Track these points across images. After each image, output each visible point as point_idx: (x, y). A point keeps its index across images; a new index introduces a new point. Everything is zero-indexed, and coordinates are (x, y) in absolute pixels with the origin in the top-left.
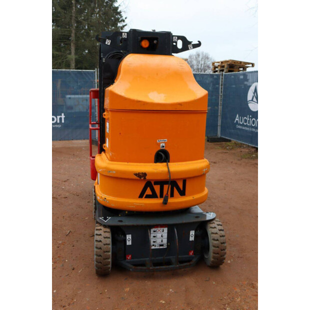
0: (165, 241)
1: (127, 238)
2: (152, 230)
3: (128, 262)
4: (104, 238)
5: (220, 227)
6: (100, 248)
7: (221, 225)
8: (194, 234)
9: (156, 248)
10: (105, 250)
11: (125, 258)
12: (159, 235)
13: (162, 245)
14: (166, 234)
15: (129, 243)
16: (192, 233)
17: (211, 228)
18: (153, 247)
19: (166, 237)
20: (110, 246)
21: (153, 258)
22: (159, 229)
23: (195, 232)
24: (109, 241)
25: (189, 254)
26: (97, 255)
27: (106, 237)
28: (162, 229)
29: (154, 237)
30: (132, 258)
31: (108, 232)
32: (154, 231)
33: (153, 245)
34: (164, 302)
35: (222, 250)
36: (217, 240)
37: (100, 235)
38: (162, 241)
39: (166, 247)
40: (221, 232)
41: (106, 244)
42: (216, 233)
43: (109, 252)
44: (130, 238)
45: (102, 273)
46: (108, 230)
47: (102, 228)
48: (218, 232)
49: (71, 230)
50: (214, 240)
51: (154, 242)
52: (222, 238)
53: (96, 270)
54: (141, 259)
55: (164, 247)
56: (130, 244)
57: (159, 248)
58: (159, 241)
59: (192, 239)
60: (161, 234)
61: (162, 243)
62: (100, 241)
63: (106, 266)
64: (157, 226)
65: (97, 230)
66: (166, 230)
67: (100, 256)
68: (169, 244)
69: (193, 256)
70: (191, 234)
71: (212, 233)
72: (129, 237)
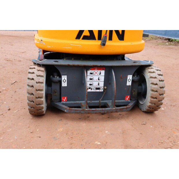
0: (102, 85)
1: (63, 79)
2: (89, 72)
3: (63, 104)
4: (37, 76)
5: (159, 72)
6: (32, 86)
7: (160, 71)
8: (131, 78)
9: (93, 91)
10: (38, 89)
11: (60, 100)
12: (96, 78)
13: (99, 89)
14: (103, 77)
15: (64, 84)
16: (130, 77)
17: (150, 72)
18: (89, 90)
19: (103, 80)
20: (44, 85)
21: (88, 102)
22: (96, 71)
23: (133, 77)
24: (43, 80)
26: (29, 93)
27: (39, 76)
28: (99, 71)
29: (91, 79)
30: (68, 100)
31: (42, 71)
32: (91, 73)
33: (90, 88)
34: (99, 143)
35: (160, 95)
36: (156, 84)
37: (33, 73)
38: (99, 84)
39: (102, 91)
40: (160, 76)
41: (39, 82)
42: (155, 78)
43: (42, 90)
44: (66, 79)
45: (37, 114)
46: (43, 69)
47: (36, 67)
48: (157, 76)
50: (152, 84)
51: (91, 85)
52: (161, 82)
53: (29, 109)
54: (77, 102)
55: (101, 91)
56: (66, 85)
57: (95, 91)
58: (95, 84)
59: (129, 83)
60: (98, 77)
61: (98, 87)
62: (33, 79)
63: (39, 106)
64: (93, 67)
65: (30, 68)
66: (103, 72)
67: (32, 94)
68: (105, 88)
69: (129, 101)
70: (128, 78)
71: (151, 77)
72: (64, 78)
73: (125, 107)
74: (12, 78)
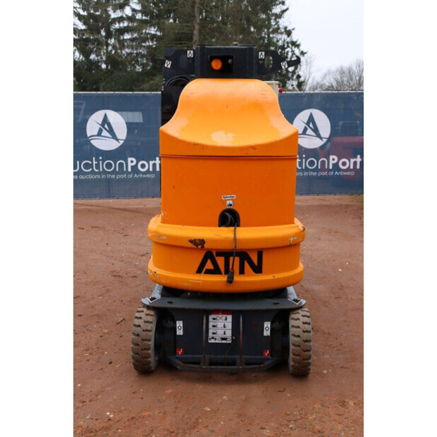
0: (229, 334)
1: (178, 325)
2: (211, 317)
3: (178, 358)
4: (145, 322)
5: (306, 319)
6: (138, 335)
7: (308, 317)
8: (269, 326)
9: (217, 341)
10: (144, 338)
11: (175, 353)
12: (220, 325)
13: (225, 339)
14: (230, 324)
15: (180, 332)
16: (267, 325)
17: (293, 319)
18: (213, 341)
19: (230, 328)
20: (152, 334)
21: (212, 356)
22: (220, 316)
23: (271, 324)
24: (152, 327)
25: (263, 354)
26: (133, 343)
27: (147, 322)
28: (225, 316)
29: (214, 326)
30: (184, 353)
31: (151, 315)
32: (214, 319)
33: (213, 338)
34: (209, 409)
35: (304, 351)
36: (299, 336)
37: (141, 318)
38: (225, 333)
39: (230, 342)
40: (306, 325)
41: (147, 330)
42: (298, 327)
43: (149, 340)
44: (181, 325)
45: (143, 369)
46: (152, 313)
47: (145, 310)
48: (301, 325)
49: (125, 317)
50: (294, 335)
51: (214, 333)
52: (306, 334)
53: (134, 364)
54: (197, 356)
55: (228, 342)
56: (182, 334)
57: (220, 342)
58: (220, 333)
59: (267, 333)
60: (223, 324)
61: (224, 336)
62: (139, 326)
63: (145, 359)
64: (217, 312)
65: (138, 312)
66: (230, 318)
67: (138, 345)
68: (234, 338)
69: (270, 357)
70: (265, 326)
71: (293, 326)
72: (179, 324)
73: (257, 366)
74: (119, 312)
